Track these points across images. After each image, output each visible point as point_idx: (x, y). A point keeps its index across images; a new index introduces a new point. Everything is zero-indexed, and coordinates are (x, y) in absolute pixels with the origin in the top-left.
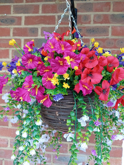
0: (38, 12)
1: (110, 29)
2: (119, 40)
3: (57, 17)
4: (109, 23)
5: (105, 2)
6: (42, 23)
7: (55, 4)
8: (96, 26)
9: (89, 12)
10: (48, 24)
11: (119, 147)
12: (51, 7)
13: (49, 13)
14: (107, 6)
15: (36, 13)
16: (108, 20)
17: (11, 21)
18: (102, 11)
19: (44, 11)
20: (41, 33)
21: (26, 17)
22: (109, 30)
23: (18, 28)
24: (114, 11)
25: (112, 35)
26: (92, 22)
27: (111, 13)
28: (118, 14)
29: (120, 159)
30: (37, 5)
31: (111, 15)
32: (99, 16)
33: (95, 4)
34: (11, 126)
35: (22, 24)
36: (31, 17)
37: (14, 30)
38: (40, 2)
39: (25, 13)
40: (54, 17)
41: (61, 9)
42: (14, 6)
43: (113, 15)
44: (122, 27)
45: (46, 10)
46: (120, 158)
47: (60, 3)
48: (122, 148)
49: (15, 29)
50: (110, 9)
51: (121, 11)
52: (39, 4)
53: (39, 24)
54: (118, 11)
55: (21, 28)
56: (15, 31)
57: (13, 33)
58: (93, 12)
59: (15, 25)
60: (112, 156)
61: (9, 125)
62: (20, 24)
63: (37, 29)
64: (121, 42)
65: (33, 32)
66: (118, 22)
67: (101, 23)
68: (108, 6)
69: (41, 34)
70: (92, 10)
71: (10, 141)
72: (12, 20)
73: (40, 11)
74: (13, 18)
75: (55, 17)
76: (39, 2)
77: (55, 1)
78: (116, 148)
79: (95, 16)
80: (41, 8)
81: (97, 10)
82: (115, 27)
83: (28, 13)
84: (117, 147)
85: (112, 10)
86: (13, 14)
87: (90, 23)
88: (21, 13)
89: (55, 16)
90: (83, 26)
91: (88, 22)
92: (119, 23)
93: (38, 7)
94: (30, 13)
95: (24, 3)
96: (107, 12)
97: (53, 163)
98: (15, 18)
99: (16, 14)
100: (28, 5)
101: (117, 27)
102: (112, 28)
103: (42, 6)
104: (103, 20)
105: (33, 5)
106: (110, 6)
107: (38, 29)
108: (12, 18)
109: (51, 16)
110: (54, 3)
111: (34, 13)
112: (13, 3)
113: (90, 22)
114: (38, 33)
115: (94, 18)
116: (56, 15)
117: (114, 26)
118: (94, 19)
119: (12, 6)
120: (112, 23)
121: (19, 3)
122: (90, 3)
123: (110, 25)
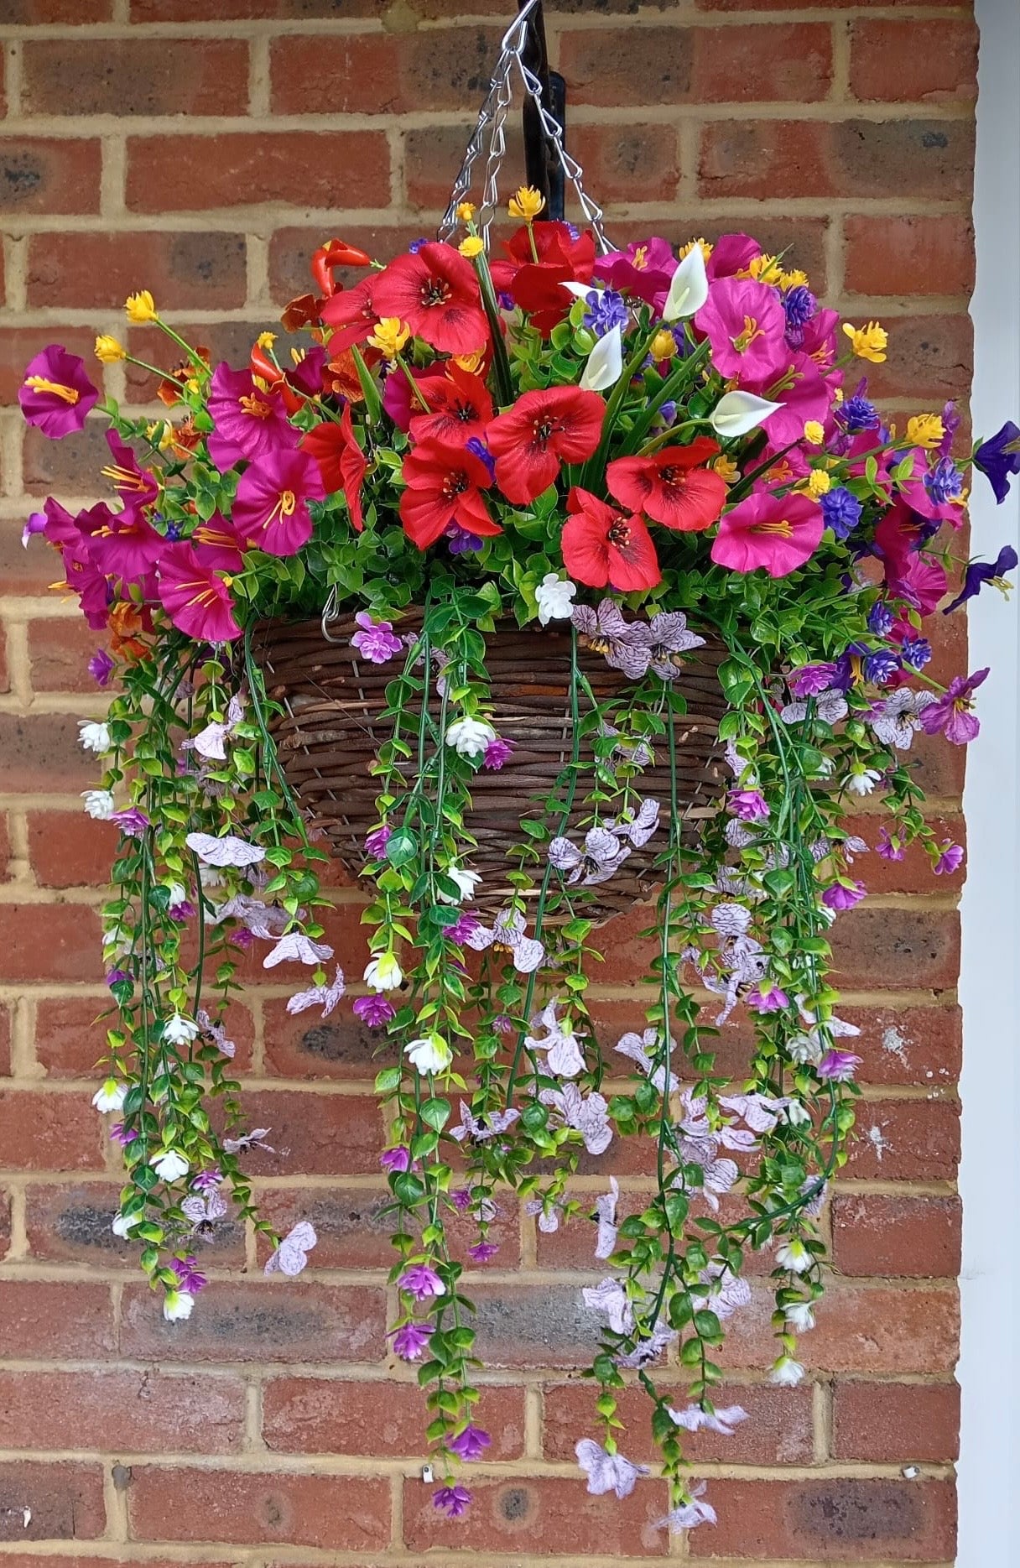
0: (237, 105)
1: (833, 239)
2: (911, 326)
3: (397, 147)
4: (822, 189)
5: (788, 25)
6: (276, 195)
7: (380, 36)
8: (721, 219)
9: (658, 100)
10: (332, 202)
11: (933, 1191)
12: (349, 63)
13: (336, 109)
14: (804, 56)
15: (226, 112)
16: (820, 169)
17: (12, 176)
18: (766, 93)
19: (288, 98)
20: (272, 273)
21: (138, 148)
22: (821, 248)
23: (73, 238)
24: (858, 93)
25: (846, 287)
26: (688, 185)
27: (837, 107)
28: (892, 123)
29: (943, 1289)
30: (230, 41)
31: (838, 127)
32: (744, 137)
33: (709, 34)
34: (39, 1069)
35: (104, 200)
36: (186, 142)
37: (33, 257)
38: (258, 16)
39: (133, 111)
40: (376, 140)
41: (435, 74)
42: (29, 45)
43: (855, 128)
44: (925, 218)
45: (307, 84)
46: (942, 1286)
47: (425, 25)
48: (955, 1200)
49: (45, 244)
50: (826, 78)
51: (917, 96)
52: (246, 35)
53: (251, 200)
54: (893, 98)
55: (102, 237)
56: (52, 267)
57: (33, 280)
58: (695, 102)
59: (44, 211)
60: (883, 1272)
61: (14, 1066)
62: (90, 204)
63: (238, 243)
64: (925, 346)
65: (206, 269)
66: (899, 182)
67: (762, 191)
68: (814, 57)
69: (272, 288)
70: (688, 89)
71: (32, 1206)
72: (12, 169)
73: (260, 94)
74: (29, 149)
75: (388, 146)
76: (243, 16)
77: (378, 13)
78: (908, 1201)
79: (709, 133)
80: (261, 68)
81: (723, 90)
82: (869, 222)
83: (153, 110)
84: (914, 1190)
85: (846, 88)
86: (28, 114)
87: (668, 190)
88: (94, 109)
89: (381, 134)
90: (620, 219)
91: (655, 181)
92: (903, 195)
93: (236, 56)
94: (174, 112)
95: (118, 28)
96: (809, 101)
97: (399, 1364)
98: (42, 153)
99: (53, 113)
100: (150, 42)
101: (887, 221)
102: (849, 235)
103: (273, 54)
104: (774, 168)
105: (195, 42)
106: (827, 53)
107: (242, 246)
108: (20, 150)
109: (347, 135)
110: (372, 25)
111: (204, 108)
112: (27, 22)
113: (677, 181)
114: (245, 276)
115: (704, 151)
116: (393, 127)
117: (864, 217)
118: (702, 164)
119: (16, 46)
120: (849, 194)
121: (77, 23)
122: (671, 32)
123: (836, 208)
